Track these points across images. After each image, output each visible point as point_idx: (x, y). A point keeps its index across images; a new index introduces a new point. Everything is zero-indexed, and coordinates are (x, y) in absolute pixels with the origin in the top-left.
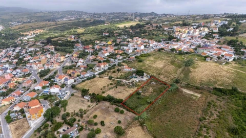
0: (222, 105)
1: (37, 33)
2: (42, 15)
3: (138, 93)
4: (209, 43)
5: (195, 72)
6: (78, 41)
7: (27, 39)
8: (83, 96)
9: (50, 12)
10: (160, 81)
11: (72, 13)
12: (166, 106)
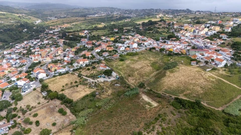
0: (172, 120)
1: (63, 28)
2: (77, 11)
3: (93, 95)
4: (209, 45)
5: (169, 76)
6: (86, 36)
7: (52, 32)
8: (42, 91)
9: (86, 9)
10: (125, 83)
11: (105, 9)
12: (112, 112)
